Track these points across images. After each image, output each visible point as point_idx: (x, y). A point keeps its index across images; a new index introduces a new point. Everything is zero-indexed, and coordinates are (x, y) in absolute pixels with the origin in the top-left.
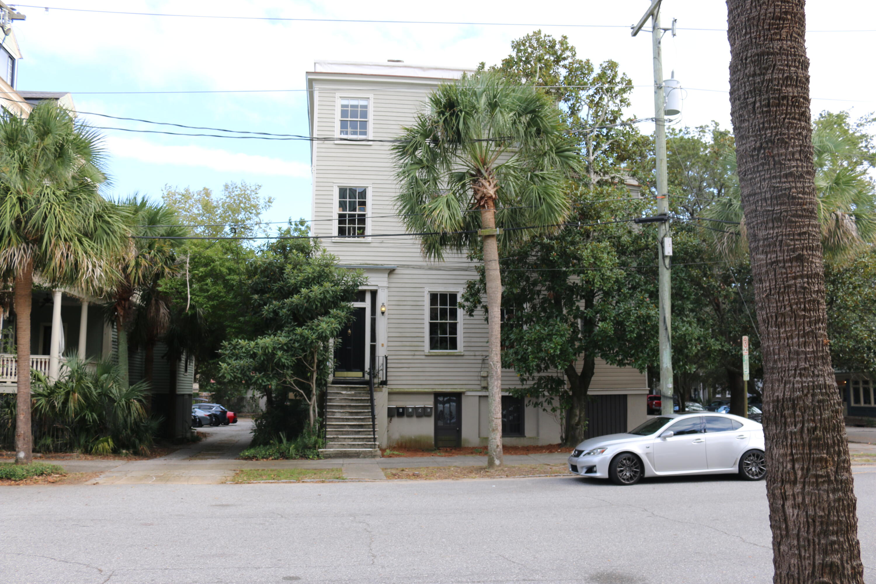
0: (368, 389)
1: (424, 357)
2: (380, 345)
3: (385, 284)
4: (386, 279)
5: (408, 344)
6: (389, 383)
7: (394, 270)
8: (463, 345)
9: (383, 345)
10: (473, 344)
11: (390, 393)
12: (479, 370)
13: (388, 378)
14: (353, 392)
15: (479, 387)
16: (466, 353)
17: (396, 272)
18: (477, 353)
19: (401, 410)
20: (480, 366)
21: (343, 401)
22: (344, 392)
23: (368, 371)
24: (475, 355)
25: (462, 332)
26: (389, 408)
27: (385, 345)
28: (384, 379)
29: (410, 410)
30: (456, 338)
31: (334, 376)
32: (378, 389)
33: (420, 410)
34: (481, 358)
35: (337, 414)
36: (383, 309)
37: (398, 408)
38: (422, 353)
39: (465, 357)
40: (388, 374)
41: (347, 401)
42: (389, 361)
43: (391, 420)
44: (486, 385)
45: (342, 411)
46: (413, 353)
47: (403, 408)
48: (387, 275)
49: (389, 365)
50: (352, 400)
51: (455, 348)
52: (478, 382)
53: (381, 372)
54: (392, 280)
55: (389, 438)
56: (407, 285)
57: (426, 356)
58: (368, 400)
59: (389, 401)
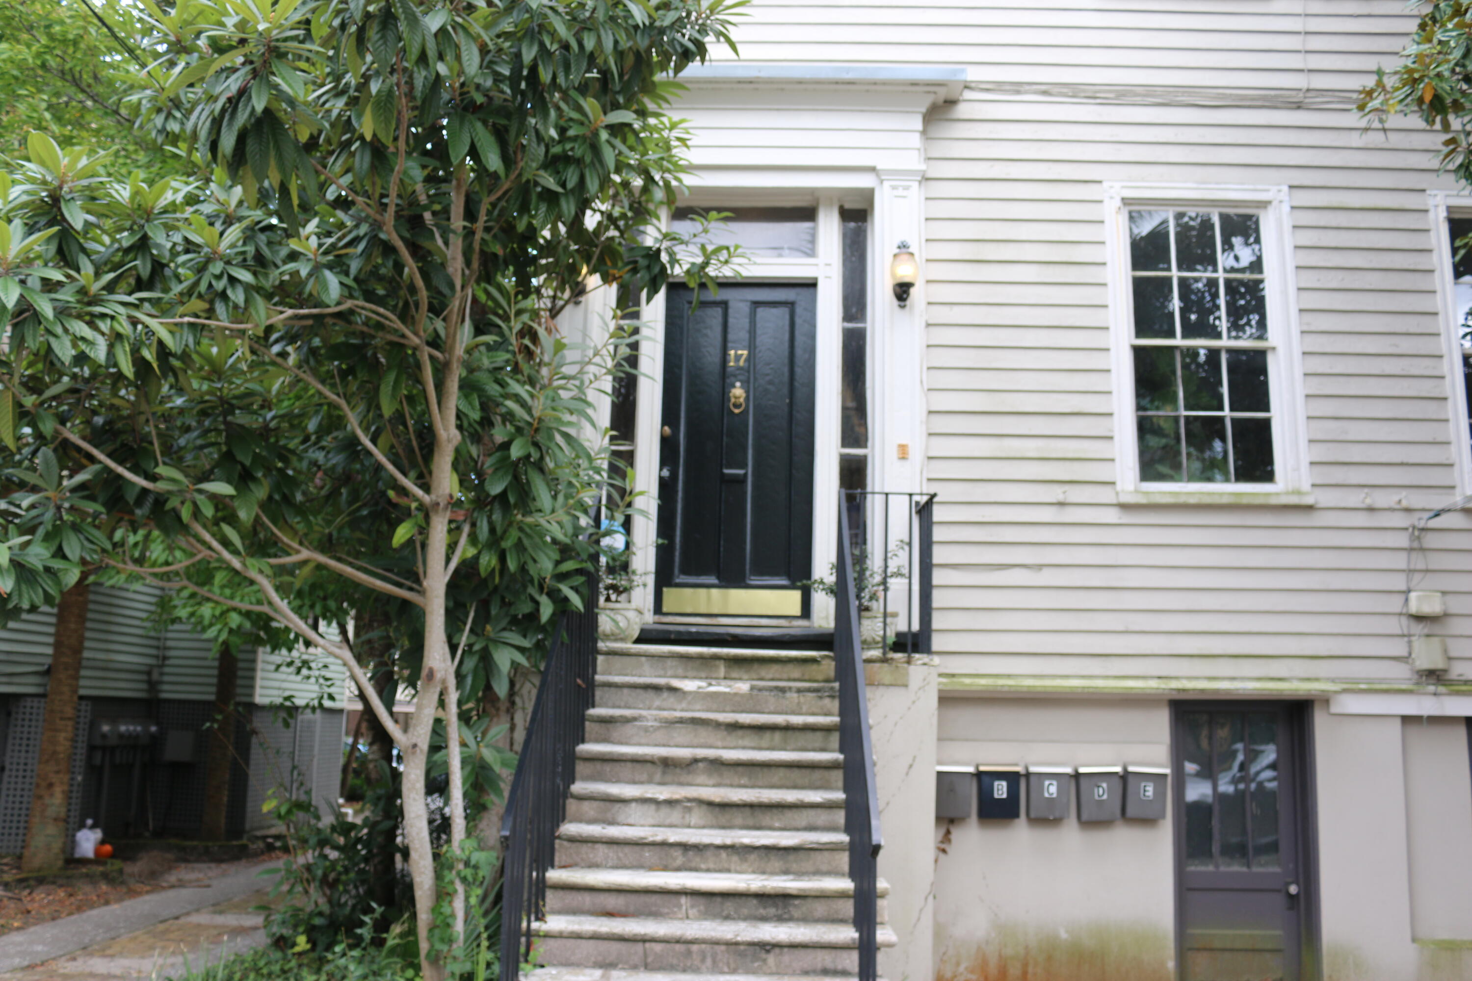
0: (828, 667)
1: (1112, 516)
2: (892, 453)
3: (914, 162)
4: (915, 140)
5: (1030, 447)
6: (938, 642)
7: (951, 103)
8: (1306, 455)
9: (903, 452)
10: (1356, 454)
11: (947, 699)
12: (1399, 582)
13: (938, 621)
14: (743, 687)
15: (1400, 673)
16: (1324, 498)
17: (962, 110)
18: (1381, 499)
19: (1001, 790)
20: (1400, 561)
21: (681, 734)
22: (689, 685)
23: (831, 579)
24: (1371, 509)
25: (1300, 392)
26: (939, 774)
27: (917, 454)
28: (916, 627)
29: (1052, 789)
30: (1266, 425)
31: (658, 608)
32: (883, 672)
33: (1102, 792)
34: (1400, 520)
35: (634, 812)
36: (905, 271)
37: (983, 779)
38: (1105, 495)
39: (1318, 519)
40: (938, 598)
41: (704, 734)
42: (938, 534)
43: (947, 837)
44: (1438, 663)
45: (663, 793)
46: (1056, 493)
47: (1012, 778)
48: (917, 123)
49: (939, 555)
50: (735, 727)
51: (1268, 476)
52: (1398, 648)
53: (897, 585)
54: (941, 149)
55: (940, 933)
56: (1015, 171)
57: (1124, 507)
58: (827, 730)
59: (941, 739)
